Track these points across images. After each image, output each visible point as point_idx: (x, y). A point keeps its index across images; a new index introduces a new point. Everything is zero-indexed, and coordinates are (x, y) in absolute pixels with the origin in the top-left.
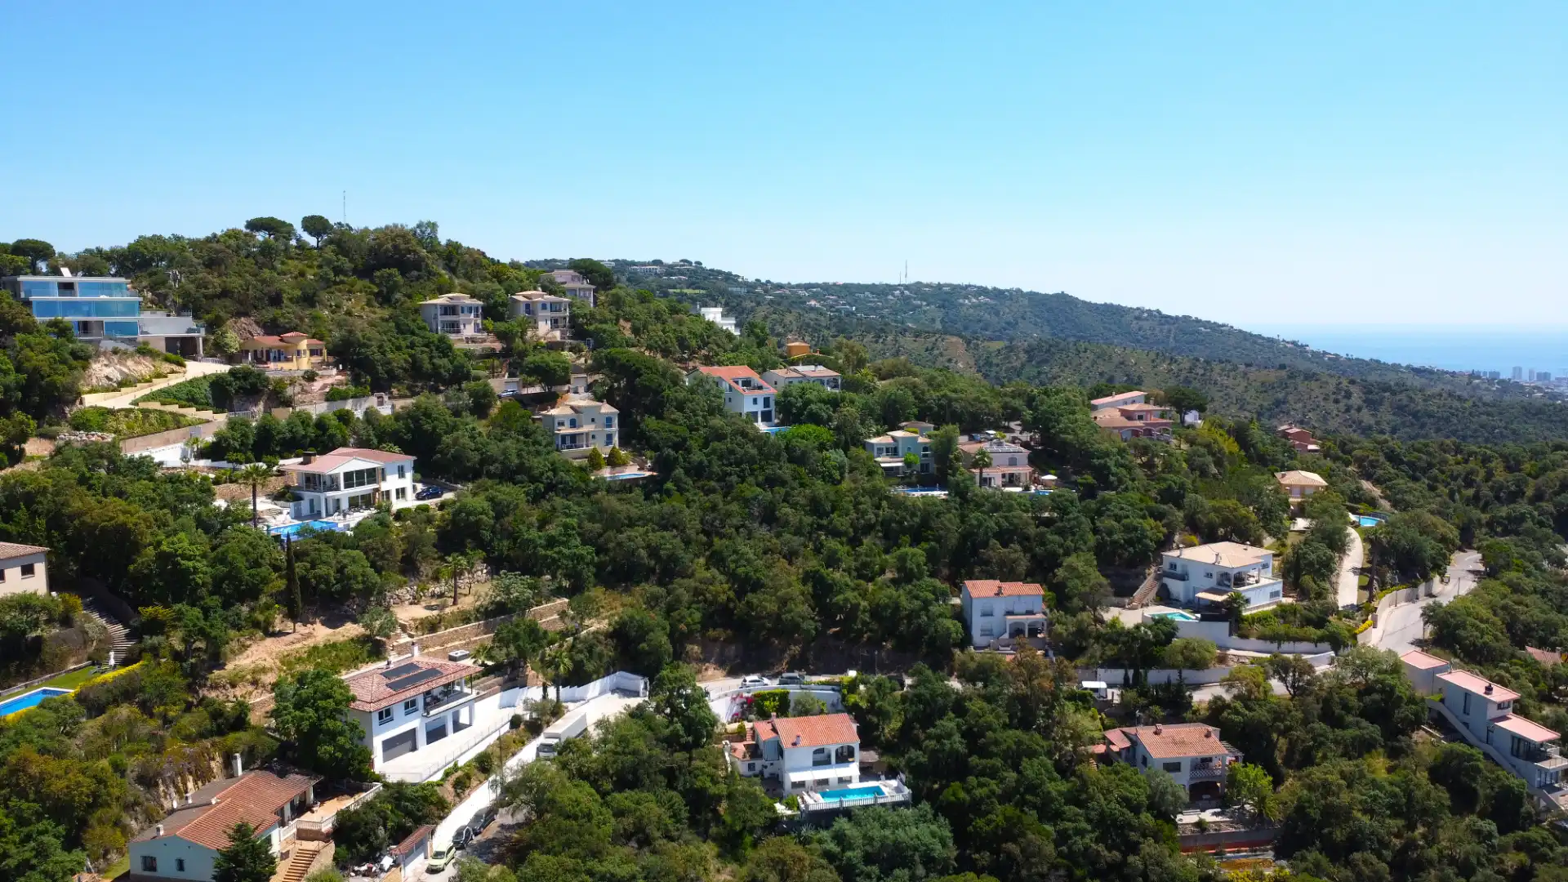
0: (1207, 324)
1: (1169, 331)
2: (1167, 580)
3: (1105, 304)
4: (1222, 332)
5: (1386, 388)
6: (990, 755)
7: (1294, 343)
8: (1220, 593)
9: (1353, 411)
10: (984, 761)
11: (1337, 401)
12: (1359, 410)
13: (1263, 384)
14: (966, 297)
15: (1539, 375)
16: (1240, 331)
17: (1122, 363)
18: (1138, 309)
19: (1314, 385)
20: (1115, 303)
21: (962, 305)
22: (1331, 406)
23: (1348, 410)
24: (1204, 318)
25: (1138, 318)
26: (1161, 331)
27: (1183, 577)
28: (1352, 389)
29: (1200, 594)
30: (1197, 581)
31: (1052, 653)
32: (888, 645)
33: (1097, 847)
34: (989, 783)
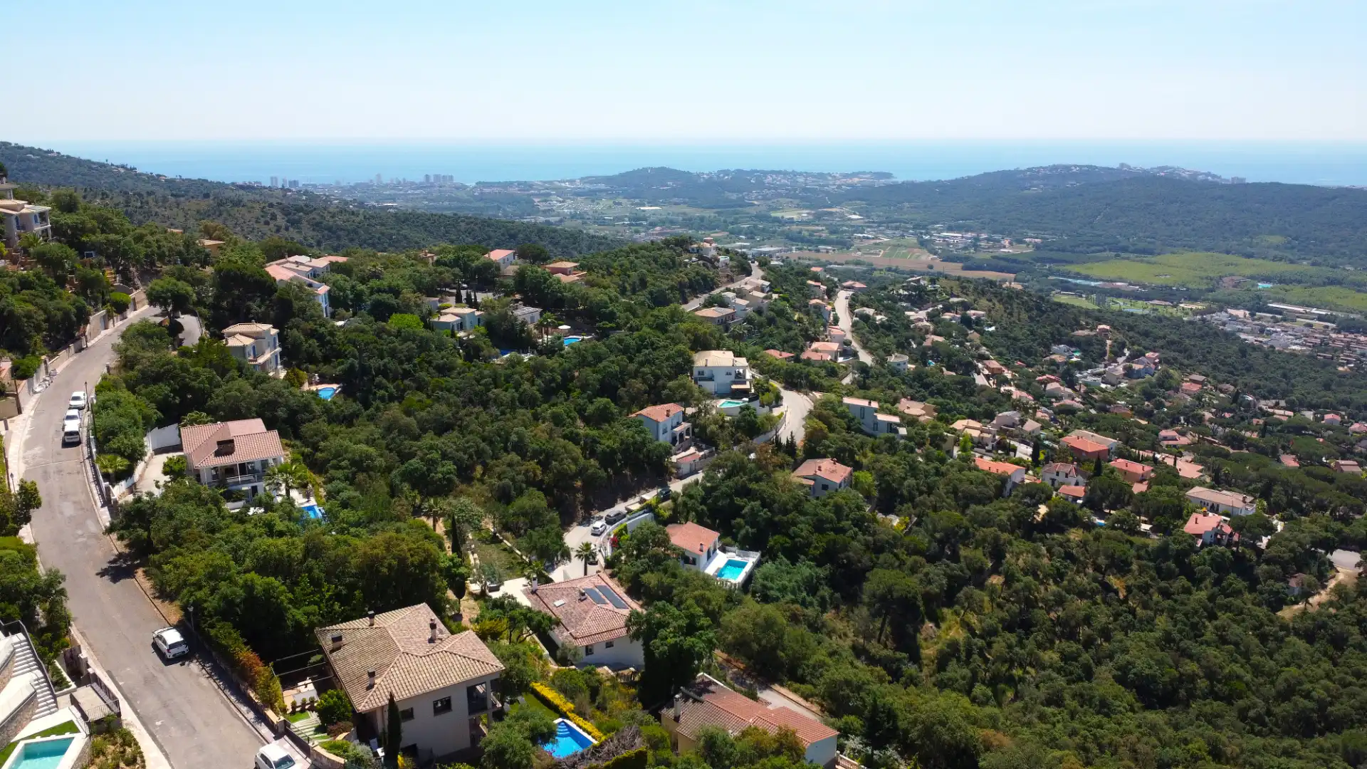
0: (31, 150)
2: (700, 383)
4: (53, 158)
5: (299, 209)
6: (789, 512)
7: (123, 167)
8: (744, 383)
9: (284, 231)
10: (788, 516)
11: (267, 223)
12: (287, 229)
13: (198, 212)
15: (290, 182)
16: (68, 157)
19: (244, 210)
22: (265, 229)
23: (278, 231)
24: (26, 143)
27: (711, 379)
28: (274, 211)
29: (734, 387)
30: (721, 379)
31: (704, 446)
32: (627, 472)
33: (866, 537)
34: (803, 528)
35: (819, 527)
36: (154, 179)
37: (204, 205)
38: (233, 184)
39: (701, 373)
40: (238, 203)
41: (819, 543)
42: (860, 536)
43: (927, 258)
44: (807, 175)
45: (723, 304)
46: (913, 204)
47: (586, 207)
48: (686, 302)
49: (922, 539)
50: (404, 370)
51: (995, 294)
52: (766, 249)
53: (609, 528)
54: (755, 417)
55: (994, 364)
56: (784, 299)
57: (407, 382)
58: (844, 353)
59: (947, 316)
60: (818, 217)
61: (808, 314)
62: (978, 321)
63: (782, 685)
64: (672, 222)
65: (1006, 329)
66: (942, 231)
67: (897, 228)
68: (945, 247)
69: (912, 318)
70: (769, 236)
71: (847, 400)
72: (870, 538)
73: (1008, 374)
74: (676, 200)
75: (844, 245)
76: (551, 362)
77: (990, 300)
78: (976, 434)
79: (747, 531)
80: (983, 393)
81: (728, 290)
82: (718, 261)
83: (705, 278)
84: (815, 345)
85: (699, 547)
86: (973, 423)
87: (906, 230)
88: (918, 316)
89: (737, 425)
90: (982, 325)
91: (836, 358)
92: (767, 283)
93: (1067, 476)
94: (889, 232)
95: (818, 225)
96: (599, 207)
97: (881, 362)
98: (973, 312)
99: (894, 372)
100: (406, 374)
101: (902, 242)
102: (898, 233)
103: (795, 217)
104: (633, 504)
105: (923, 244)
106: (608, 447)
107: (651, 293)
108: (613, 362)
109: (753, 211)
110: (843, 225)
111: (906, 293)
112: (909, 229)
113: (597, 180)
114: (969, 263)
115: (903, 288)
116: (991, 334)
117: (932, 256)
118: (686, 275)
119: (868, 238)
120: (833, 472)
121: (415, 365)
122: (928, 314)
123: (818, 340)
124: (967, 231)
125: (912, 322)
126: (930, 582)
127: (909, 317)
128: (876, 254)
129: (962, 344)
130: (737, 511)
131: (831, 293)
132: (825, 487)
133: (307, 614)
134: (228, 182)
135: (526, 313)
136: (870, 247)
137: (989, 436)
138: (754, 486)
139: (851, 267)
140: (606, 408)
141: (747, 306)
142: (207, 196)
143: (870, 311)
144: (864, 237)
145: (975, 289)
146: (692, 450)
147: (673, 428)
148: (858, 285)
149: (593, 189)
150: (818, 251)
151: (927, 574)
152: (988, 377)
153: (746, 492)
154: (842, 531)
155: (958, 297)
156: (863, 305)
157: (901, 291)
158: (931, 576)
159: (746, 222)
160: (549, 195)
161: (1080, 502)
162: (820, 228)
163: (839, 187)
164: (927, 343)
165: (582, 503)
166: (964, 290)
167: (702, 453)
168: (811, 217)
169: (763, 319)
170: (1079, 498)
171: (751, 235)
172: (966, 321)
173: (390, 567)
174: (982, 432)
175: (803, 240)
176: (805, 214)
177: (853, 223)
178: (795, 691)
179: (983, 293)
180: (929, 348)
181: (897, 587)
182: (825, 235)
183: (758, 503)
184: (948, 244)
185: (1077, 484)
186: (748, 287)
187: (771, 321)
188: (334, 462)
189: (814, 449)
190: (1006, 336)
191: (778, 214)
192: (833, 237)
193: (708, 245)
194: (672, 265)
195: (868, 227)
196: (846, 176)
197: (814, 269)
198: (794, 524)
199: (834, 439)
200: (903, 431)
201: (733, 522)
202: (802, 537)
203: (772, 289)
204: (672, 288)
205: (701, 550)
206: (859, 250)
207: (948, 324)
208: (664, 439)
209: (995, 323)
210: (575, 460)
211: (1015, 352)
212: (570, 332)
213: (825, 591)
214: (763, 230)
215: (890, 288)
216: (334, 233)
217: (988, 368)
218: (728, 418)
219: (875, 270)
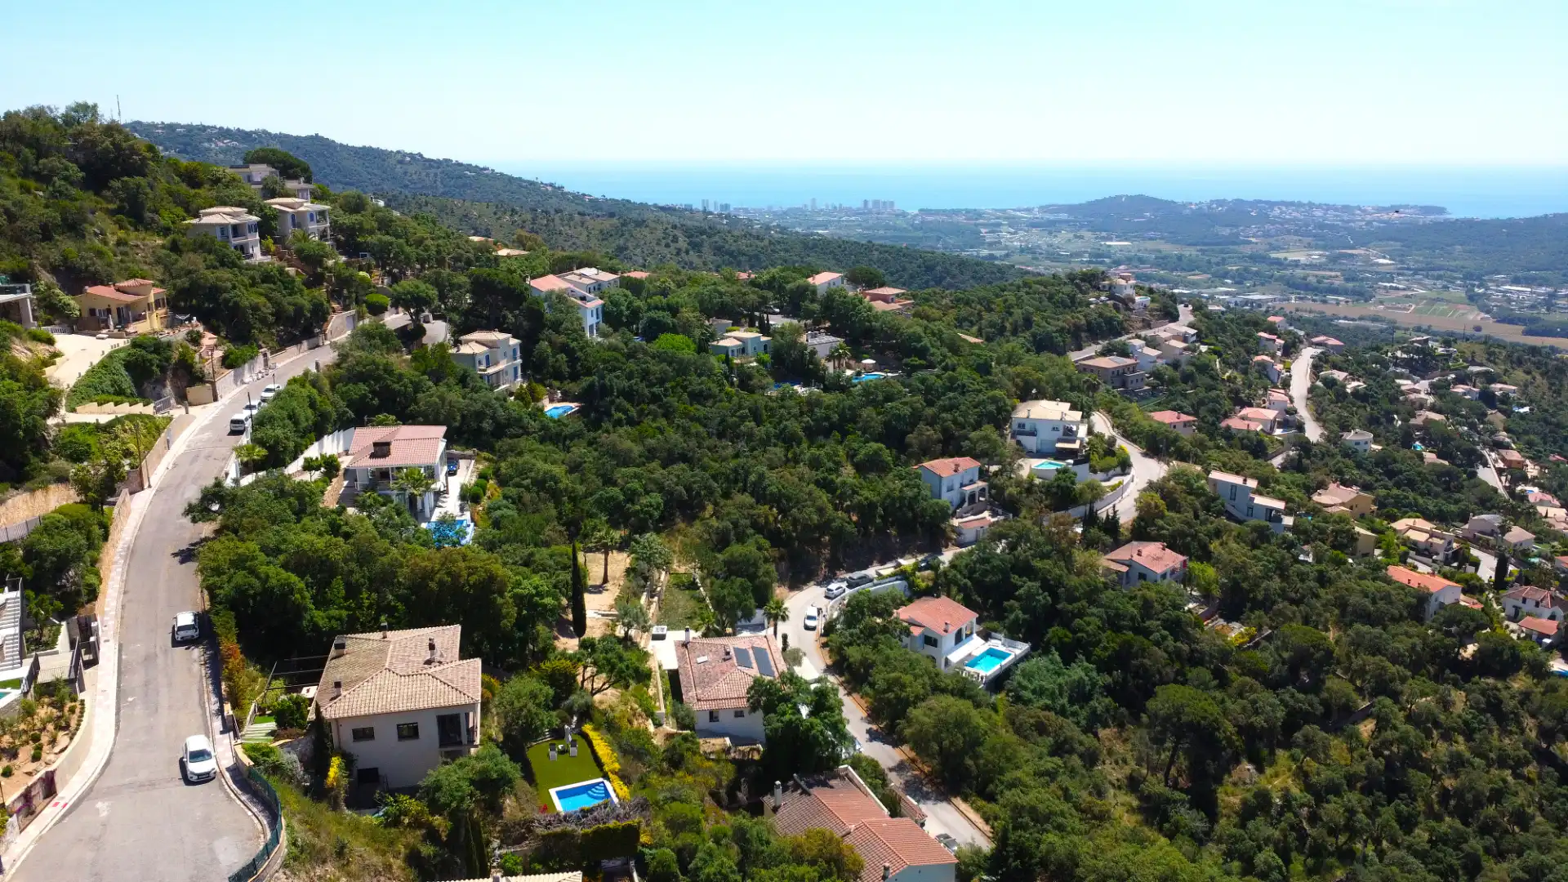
0: (469, 167)
1: (436, 175)
2: (1020, 438)
3: (364, 147)
4: (487, 175)
5: (703, 232)
6: (1077, 600)
7: (551, 185)
8: (1074, 442)
9: (683, 255)
10: (1075, 605)
11: (667, 246)
12: (687, 252)
13: (601, 231)
14: (209, 140)
16: (502, 174)
17: (466, 216)
18: (398, 152)
19: (646, 231)
20: (374, 146)
21: (209, 150)
22: (666, 251)
23: (678, 254)
24: (464, 160)
25: (401, 162)
26: (428, 175)
27: (1033, 433)
28: (676, 232)
29: (1059, 445)
30: (1045, 435)
31: (1000, 511)
32: (893, 532)
33: (1179, 644)
34: (1092, 621)
35: (1114, 623)
36: (578, 198)
37: (607, 224)
38: (655, 206)
39: (1021, 426)
40: (641, 223)
41: (1109, 643)
42: (1170, 641)
43: (1475, 316)
44: (1328, 208)
45: (1124, 352)
46: (1468, 248)
47: (1040, 239)
48: (1080, 348)
49: (1266, 658)
50: (653, 394)
51: (1538, 365)
52: (1255, 297)
53: (848, 591)
54: (1073, 483)
55: (1514, 455)
56: (1215, 352)
57: (653, 407)
58: (1284, 424)
59: (1460, 389)
60: (1334, 260)
61: (1245, 372)
62: (1506, 398)
63: (965, 800)
64: (1141, 261)
65: (1547, 411)
66: (1503, 284)
67: (1439, 278)
68: (1505, 305)
69: (1403, 388)
70: (1262, 281)
71: (1215, 475)
72: (1185, 647)
73: (1532, 470)
74: (1151, 234)
75: (1362, 296)
76: (829, 398)
77: (1528, 373)
78: (1421, 537)
79: (1017, 617)
80: (1475, 490)
81: (1138, 337)
82: (1133, 301)
83: (1109, 321)
84: (1246, 411)
85: (944, 627)
86: (1421, 523)
87: (1452, 280)
88: (1418, 388)
89: (1047, 489)
90: (1511, 404)
91: (1272, 429)
92: (1193, 331)
93: (1537, 604)
94: (1427, 281)
95: (1331, 270)
96: (1056, 241)
97: (1333, 439)
98: (1499, 386)
99: (1349, 453)
100: (655, 398)
101: (1445, 295)
102: (1439, 283)
103: (1303, 259)
104: (888, 570)
105: (1472, 298)
106: (866, 499)
107: (1034, 336)
108: (905, 404)
109: (1247, 250)
110: (1365, 271)
111: (1405, 356)
112: (1456, 278)
113: (1059, 209)
114: (1533, 327)
115: (1401, 349)
116: (1523, 417)
117: (1483, 315)
118: (1085, 316)
119: (1397, 289)
120: (1158, 559)
121: (666, 390)
122: (1432, 385)
123: (1251, 405)
124: (1541, 285)
125: (1403, 393)
126: (1256, 712)
127: (1399, 386)
128: (1405, 309)
129: (1472, 426)
130: (1010, 591)
131: (1290, 350)
132: (1142, 576)
133: (330, 618)
134: (650, 203)
135: (822, 343)
136: (1398, 300)
137: (1441, 542)
138: (1037, 564)
139: (1368, 324)
140: (876, 453)
141: (1159, 357)
142: (612, 215)
143: (1340, 376)
144: (1391, 287)
145: (1509, 356)
146: (986, 514)
147: (962, 485)
148: (1333, 342)
149: (1050, 220)
150: (1325, 302)
151: (1254, 702)
152: (1500, 472)
153: (1027, 570)
154: (1146, 633)
155: (1481, 365)
156: (1335, 367)
157: (1399, 354)
158: (1260, 704)
159: (1235, 264)
160: (999, 225)
161: (1547, 641)
162: (1333, 274)
163: (1369, 223)
164: (1417, 421)
165: (827, 561)
166: (1491, 358)
167: (995, 519)
168: (1324, 260)
169: (1177, 375)
170: (1548, 636)
171: (1239, 279)
172: (1488, 398)
173: (441, 583)
174: (1432, 536)
175: (1307, 288)
176: (1316, 256)
177: (1380, 269)
178: (977, 810)
179: (1520, 362)
180: (1418, 428)
181: (1187, 709)
182: (1337, 283)
183: (1038, 584)
184: (1509, 301)
185: (1553, 617)
186: (1163, 335)
187: (1187, 378)
188: (517, 479)
189: (1143, 530)
190: (1547, 423)
191: (1281, 255)
192: (1350, 285)
193: (1123, 282)
194: (1072, 303)
195: (1399, 274)
196: (1380, 210)
197: (1271, 319)
198: (1081, 614)
199: (1174, 520)
200: (1288, 521)
201: (1005, 603)
202: (1087, 632)
203: (1200, 338)
204: (1061, 330)
205: (946, 631)
206: (1381, 303)
207: (1458, 400)
208: (947, 498)
209: (1531, 402)
210: (821, 511)
211: (1555, 442)
212: (876, 368)
213: (1101, 703)
214: (1257, 274)
215: (1385, 348)
216: (735, 258)
217: (1504, 460)
218: (1037, 481)
219: (1398, 328)
